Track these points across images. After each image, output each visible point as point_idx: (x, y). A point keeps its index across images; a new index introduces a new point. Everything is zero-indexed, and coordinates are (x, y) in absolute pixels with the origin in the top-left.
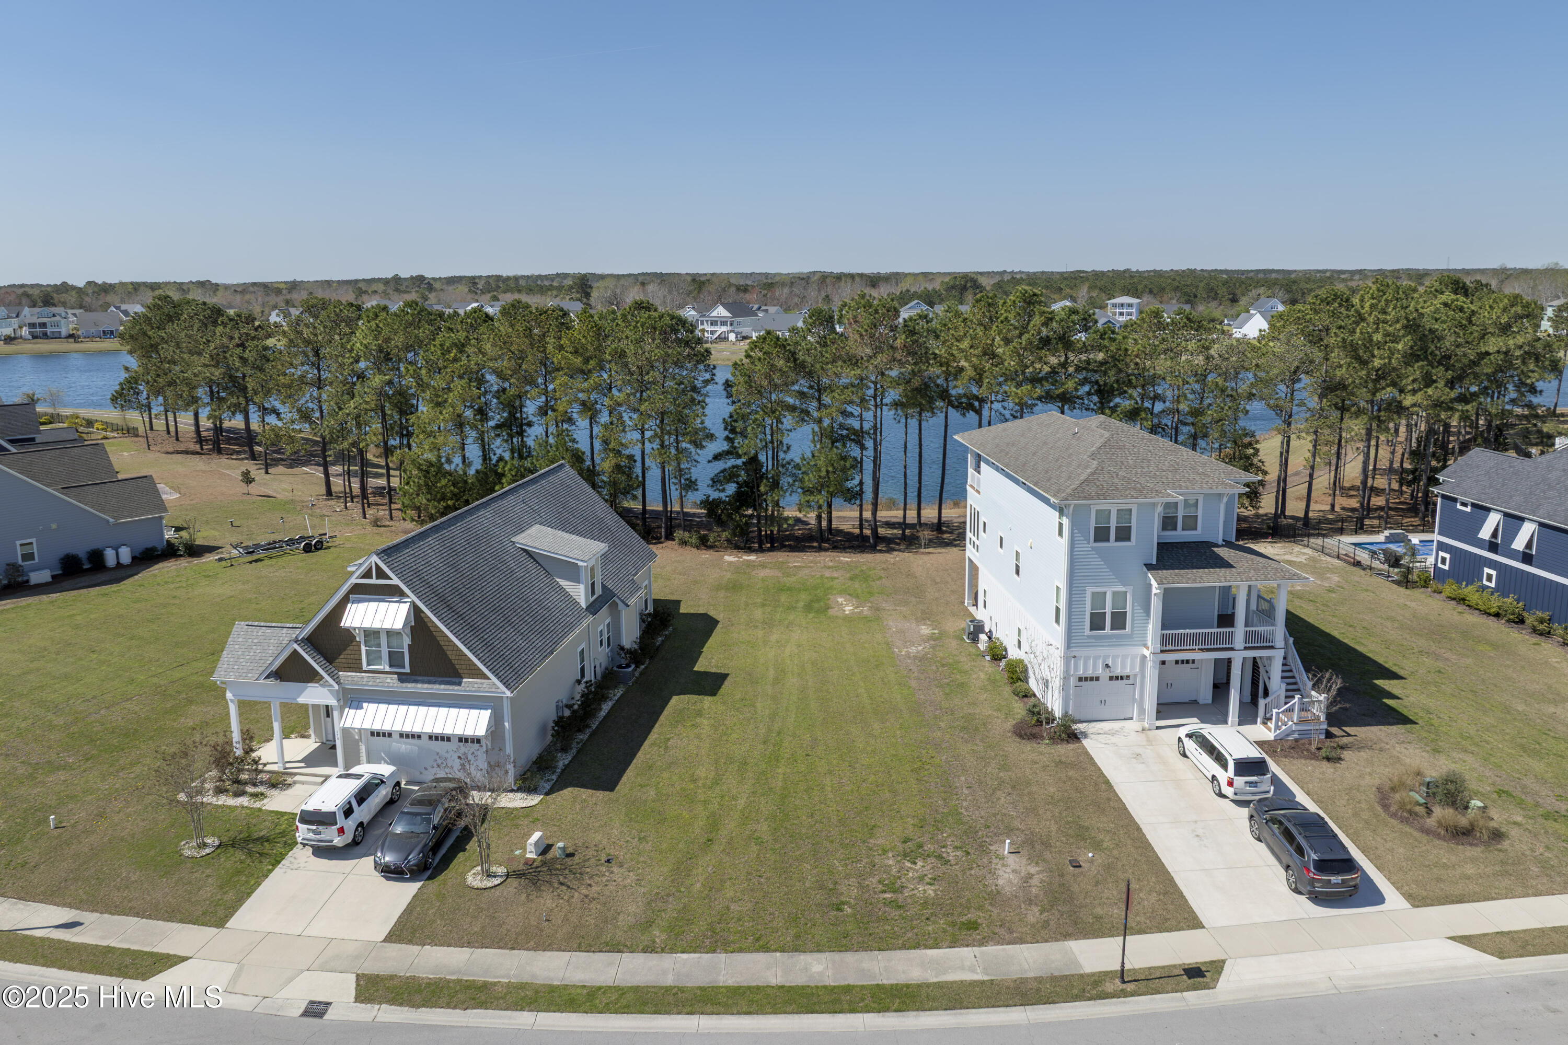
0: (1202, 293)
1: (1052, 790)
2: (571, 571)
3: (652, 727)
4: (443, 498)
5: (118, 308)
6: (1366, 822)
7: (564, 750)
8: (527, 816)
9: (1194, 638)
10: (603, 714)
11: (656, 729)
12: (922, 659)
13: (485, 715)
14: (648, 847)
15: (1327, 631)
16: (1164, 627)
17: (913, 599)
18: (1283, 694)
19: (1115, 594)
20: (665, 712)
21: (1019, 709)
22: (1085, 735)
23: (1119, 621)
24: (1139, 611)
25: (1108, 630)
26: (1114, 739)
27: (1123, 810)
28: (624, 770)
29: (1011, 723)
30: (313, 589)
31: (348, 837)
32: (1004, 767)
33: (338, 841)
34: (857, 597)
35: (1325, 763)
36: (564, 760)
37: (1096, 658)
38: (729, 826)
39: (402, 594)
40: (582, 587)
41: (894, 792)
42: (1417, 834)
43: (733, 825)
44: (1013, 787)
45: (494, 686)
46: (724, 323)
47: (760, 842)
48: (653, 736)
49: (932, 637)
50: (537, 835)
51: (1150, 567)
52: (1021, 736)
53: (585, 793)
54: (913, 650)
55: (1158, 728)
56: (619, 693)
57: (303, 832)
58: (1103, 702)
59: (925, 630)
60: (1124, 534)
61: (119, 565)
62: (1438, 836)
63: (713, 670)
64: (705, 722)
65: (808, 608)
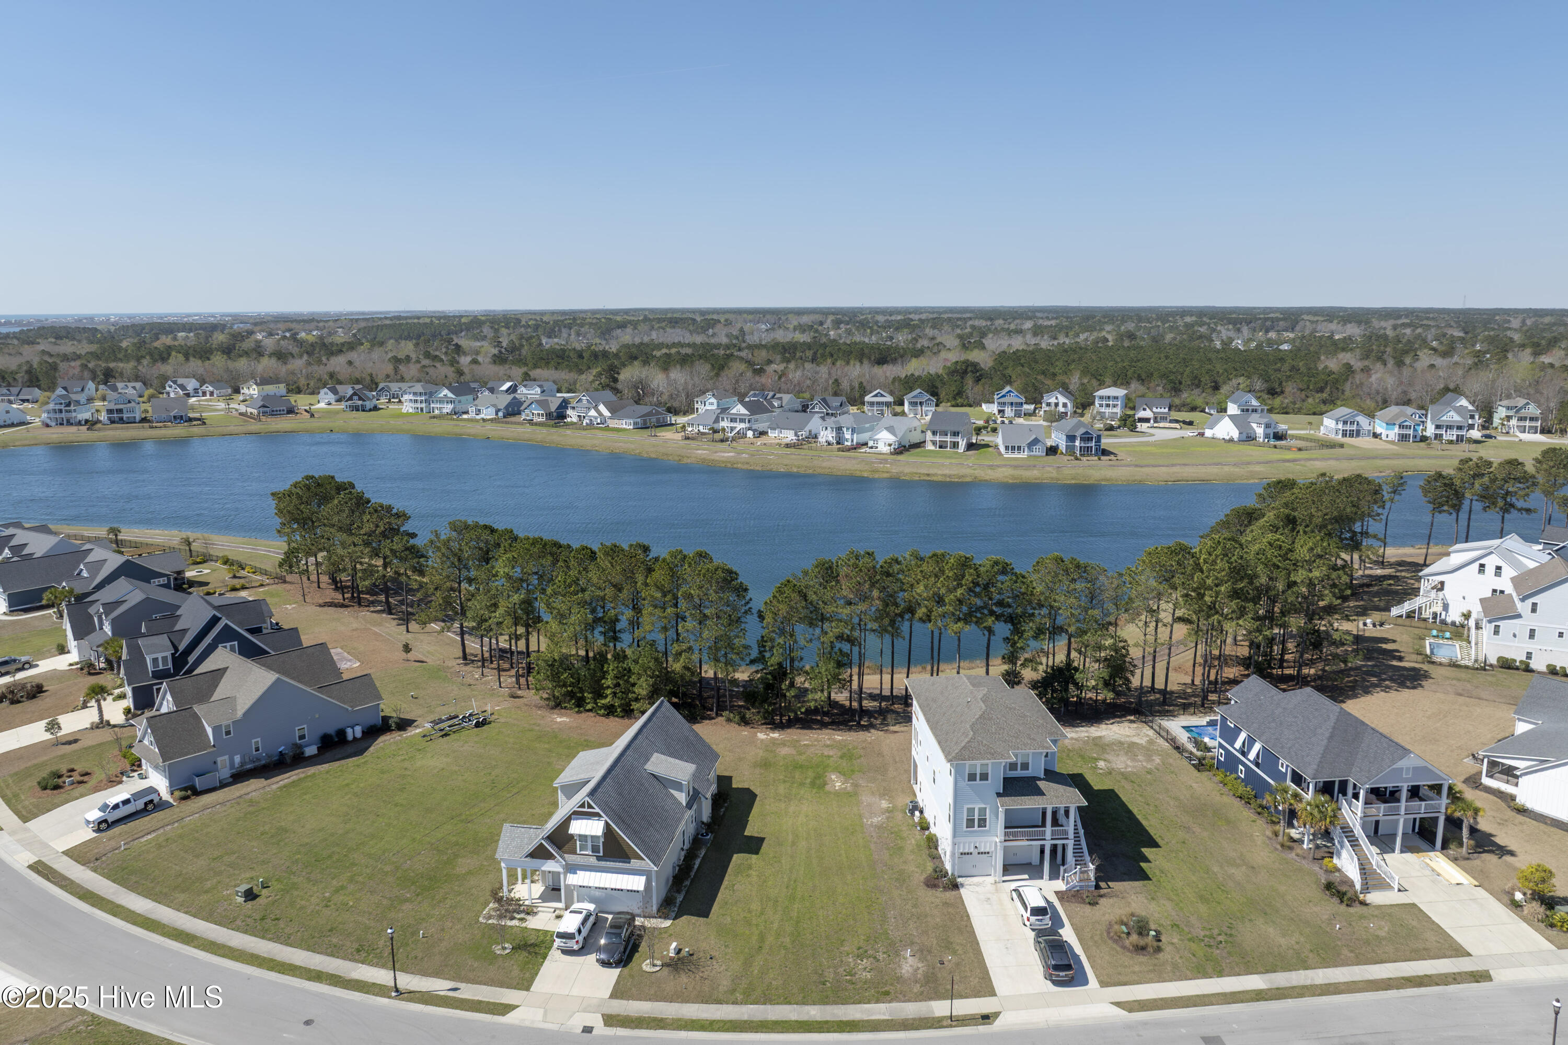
0: (1186, 381)
1: (938, 920)
2: (678, 786)
3: (724, 876)
4: (565, 685)
5: (175, 382)
6: (1096, 942)
7: (679, 892)
8: (666, 932)
9: (1023, 834)
10: (696, 867)
11: (726, 878)
12: (879, 827)
13: (643, 879)
14: (730, 950)
15: (1131, 808)
16: (1006, 828)
17: (880, 777)
18: (1074, 863)
19: (980, 809)
20: (731, 866)
21: (930, 867)
22: (962, 885)
23: (982, 823)
24: (993, 817)
25: (976, 828)
26: (978, 889)
27: (972, 933)
28: (712, 905)
29: (922, 878)
30: (494, 763)
31: (580, 945)
32: (915, 906)
33: (576, 947)
34: (844, 775)
35: (1088, 906)
36: (680, 898)
37: (970, 843)
38: (770, 939)
39: (600, 816)
40: (684, 794)
41: (855, 920)
42: (1118, 949)
43: (772, 939)
44: (918, 918)
45: (647, 864)
46: (742, 421)
47: (785, 948)
48: (725, 883)
49: (888, 811)
50: (674, 945)
51: (999, 795)
52: (928, 886)
53: (694, 919)
54: (875, 820)
55: (1004, 881)
56: (703, 852)
57: (558, 942)
58: (974, 866)
59: (884, 804)
60: (984, 777)
61: (355, 738)
62: (1129, 950)
63: (756, 835)
64: (754, 873)
65: (813, 784)
